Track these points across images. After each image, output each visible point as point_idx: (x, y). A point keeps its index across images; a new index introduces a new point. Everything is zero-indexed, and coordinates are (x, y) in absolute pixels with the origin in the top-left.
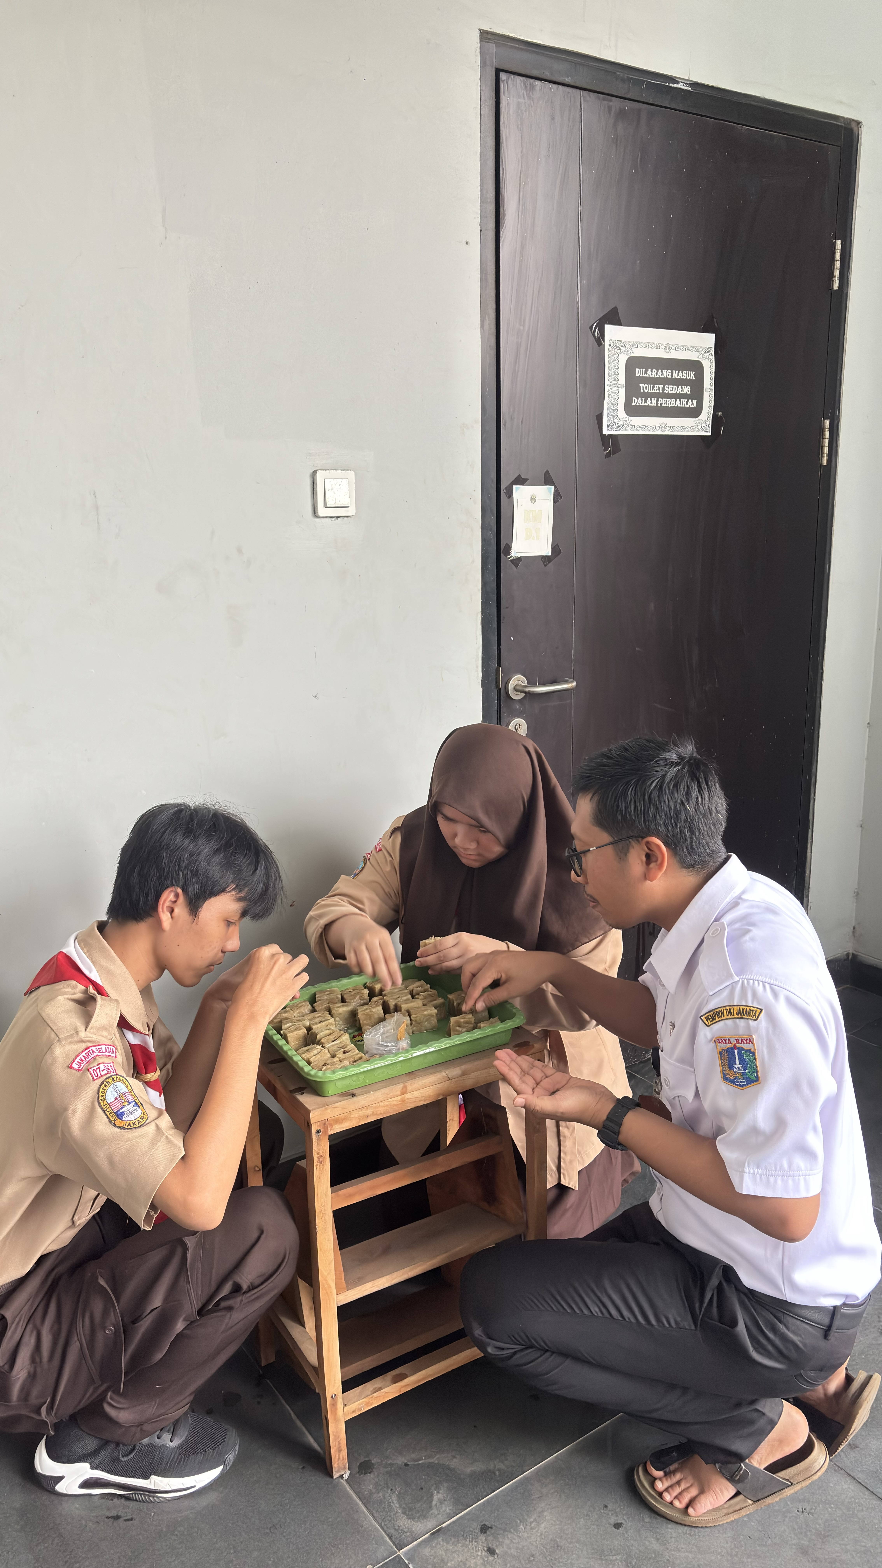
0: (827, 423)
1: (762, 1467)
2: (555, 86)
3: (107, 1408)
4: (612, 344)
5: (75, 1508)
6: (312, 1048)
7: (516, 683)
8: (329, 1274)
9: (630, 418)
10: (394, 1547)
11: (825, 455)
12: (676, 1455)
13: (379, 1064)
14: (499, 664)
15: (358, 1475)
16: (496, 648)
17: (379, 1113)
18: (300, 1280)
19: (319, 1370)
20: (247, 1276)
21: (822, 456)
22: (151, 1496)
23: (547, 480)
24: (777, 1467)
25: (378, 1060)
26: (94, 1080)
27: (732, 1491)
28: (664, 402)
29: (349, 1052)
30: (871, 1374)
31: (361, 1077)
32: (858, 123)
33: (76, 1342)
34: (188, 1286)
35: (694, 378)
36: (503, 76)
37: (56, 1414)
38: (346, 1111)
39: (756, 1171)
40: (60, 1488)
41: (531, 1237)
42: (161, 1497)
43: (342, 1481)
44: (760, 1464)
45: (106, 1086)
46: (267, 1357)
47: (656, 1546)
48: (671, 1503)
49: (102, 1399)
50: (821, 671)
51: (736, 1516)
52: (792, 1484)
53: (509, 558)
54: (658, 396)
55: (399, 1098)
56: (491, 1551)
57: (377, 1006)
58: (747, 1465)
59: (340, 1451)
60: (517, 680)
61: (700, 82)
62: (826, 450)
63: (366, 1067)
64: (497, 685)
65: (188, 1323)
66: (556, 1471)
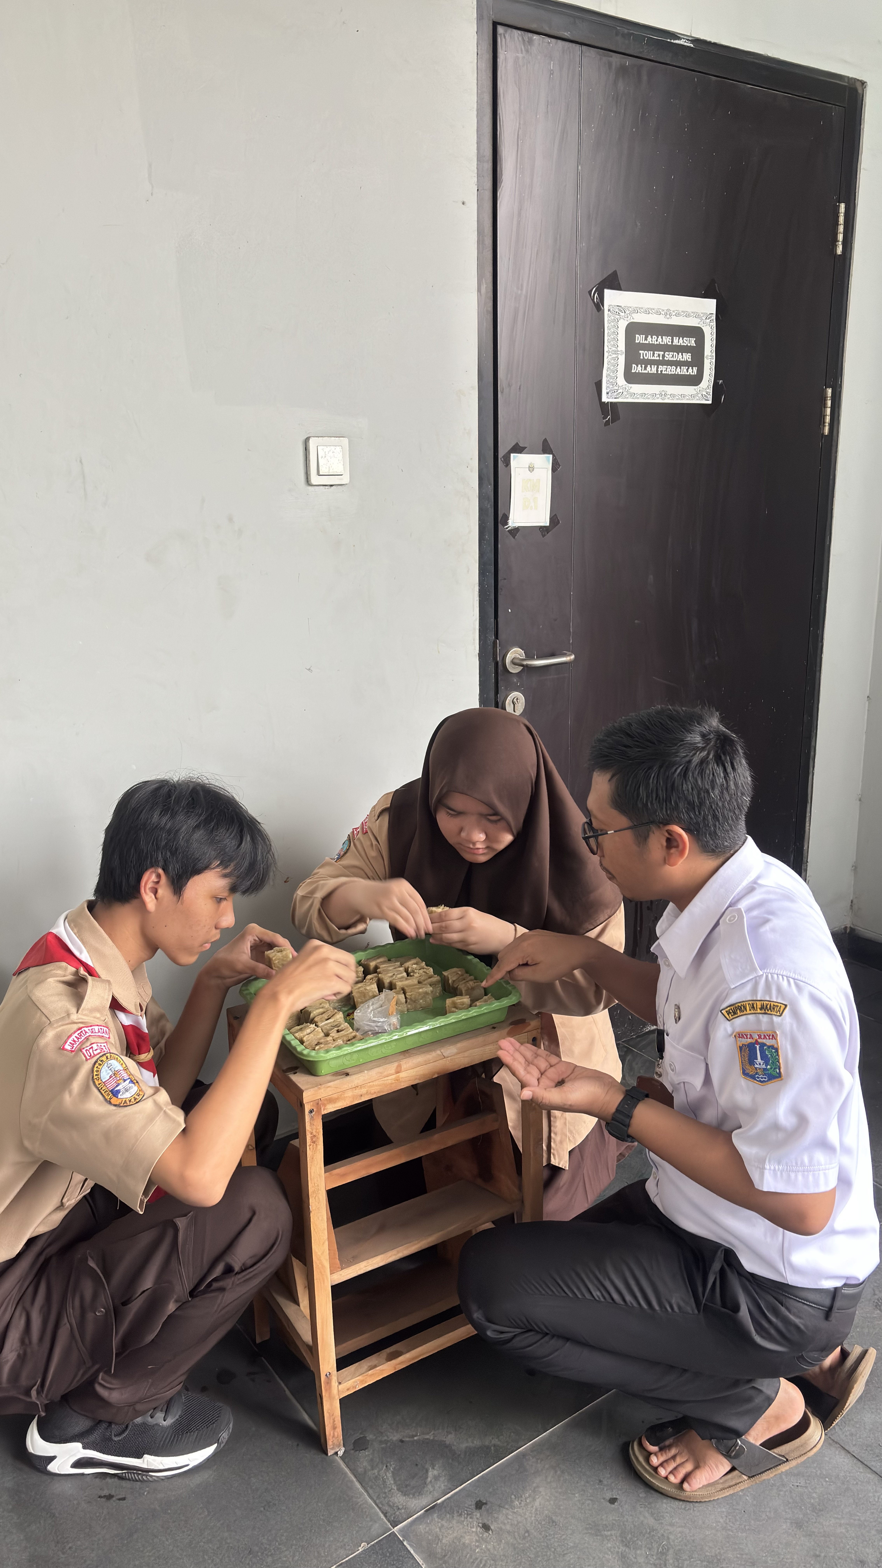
0: (829, 391)
1: (758, 1443)
2: (553, 40)
3: (99, 1389)
4: (611, 310)
5: (67, 1487)
6: (305, 1027)
7: (513, 656)
8: (323, 1253)
9: (629, 385)
10: (389, 1524)
11: (827, 424)
12: (671, 1430)
13: (373, 1042)
14: (497, 637)
15: (352, 1451)
16: (493, 620)
17: (373, 1091)
18: (293, 1259)
19: (313, 1349)
20: (240, 1256)
21: (824, 426)
22: (144, 1475)
23: (546, 449)
24: (773, 1443)
25: (371, 1039)
26: (87, 1060)
27: (727, 1467)
28: (664, 370)
29: (343, 1030)
30: (866, 1348)
31: (355, 1056)
32: (863, 83)
33: (65, 1324)
34: (180, 1267)
35: (694, 345)
36: (500, 29)
37: (46, 1396)
38: (339, 1090)
39: (777, 1167)
40: (52, 1467)
41: (527, 1219)
42: (154, 1476)
43: (337, 1458)
44: (756, 1440)
45: (100, 1065)
46: (262, 1335)
47: (651, 1521)
48: (666, 1478)
49: (92, 1381)
50: (821, 644)
51: (731, 1492)
52: (787, 1460)
53: (507, 528)
54: (657, 363)
55: (393, 1077)
56: (486, 1527)
57: (371, 983)
58: (743, 1442)
59: (334, 1428)
60: (515, 653)
61: (702, 38)
62: (828, 419)
63: (360, 1046)
64: (495, 658)
65: (180, 1304)
66: (551, 1447)
